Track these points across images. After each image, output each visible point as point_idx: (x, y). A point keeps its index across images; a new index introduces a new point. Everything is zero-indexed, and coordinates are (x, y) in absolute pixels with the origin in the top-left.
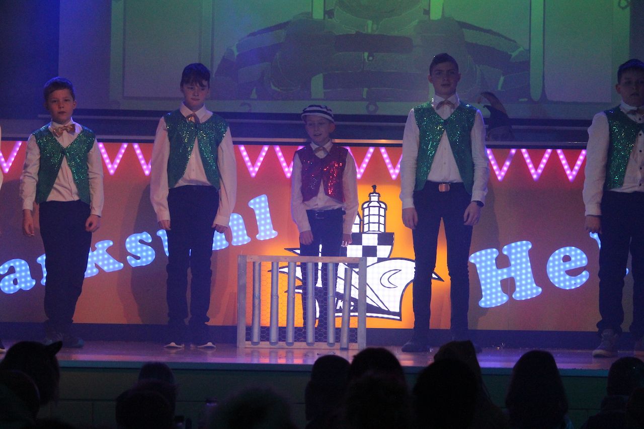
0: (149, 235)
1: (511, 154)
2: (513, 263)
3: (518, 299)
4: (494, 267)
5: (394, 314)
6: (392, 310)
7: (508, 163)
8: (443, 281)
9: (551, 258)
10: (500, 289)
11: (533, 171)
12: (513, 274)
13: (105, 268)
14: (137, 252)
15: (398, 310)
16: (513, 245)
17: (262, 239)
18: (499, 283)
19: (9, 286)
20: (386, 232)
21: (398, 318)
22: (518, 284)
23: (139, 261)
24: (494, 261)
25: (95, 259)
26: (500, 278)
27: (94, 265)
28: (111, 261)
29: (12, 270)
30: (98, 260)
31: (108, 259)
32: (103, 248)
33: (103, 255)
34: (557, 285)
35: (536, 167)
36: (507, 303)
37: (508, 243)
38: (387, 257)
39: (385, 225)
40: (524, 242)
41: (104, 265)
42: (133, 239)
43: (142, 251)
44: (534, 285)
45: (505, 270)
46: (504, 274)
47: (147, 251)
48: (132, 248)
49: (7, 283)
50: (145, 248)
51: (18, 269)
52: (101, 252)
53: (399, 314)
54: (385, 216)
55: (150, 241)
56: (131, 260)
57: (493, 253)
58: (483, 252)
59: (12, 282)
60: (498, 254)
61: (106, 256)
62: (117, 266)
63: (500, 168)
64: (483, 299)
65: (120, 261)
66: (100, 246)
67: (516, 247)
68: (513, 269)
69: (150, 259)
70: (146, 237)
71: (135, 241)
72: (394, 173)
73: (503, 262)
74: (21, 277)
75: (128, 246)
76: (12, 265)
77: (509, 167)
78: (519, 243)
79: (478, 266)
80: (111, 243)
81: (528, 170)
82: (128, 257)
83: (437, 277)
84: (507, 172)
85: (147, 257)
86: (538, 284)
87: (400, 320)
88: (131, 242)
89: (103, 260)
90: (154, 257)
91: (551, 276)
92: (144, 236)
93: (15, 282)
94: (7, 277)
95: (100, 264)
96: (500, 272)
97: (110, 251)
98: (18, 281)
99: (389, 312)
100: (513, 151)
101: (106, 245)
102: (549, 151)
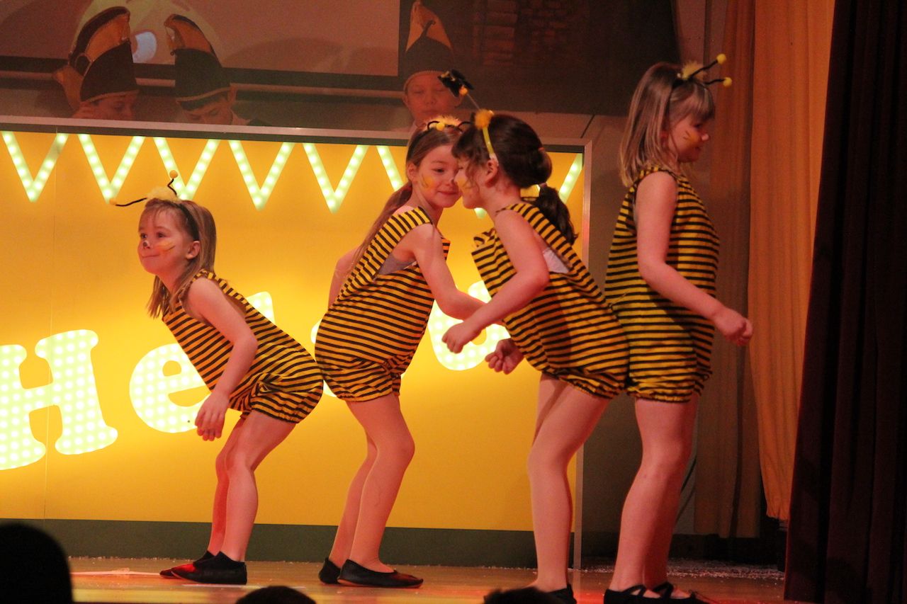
1: (58, 146)
2: (56, 375)
3: (66, 453)
4: (17, 384)
7: (49, 164)
9: (139, 368)
10: (28, 430)
11: (102, 182)
12: (56, 401)
16: (59, 337)
18: (27, 419)
22: (66, 420)
24: (17, 372)
26: (29, 408)
34: (151, 424)
35: (110, 174)
36: (44, 459)
37: (47, 333)
40: (83, 332)
44: (102, 423)
45: (40, 390)
46: (39, 398)
57: (15, 354)
60: (25, 356)
63: (34, 174)
67: (65, 342)
68: (56, 386)
73: (35, 374)
77: (54, 173)
78: (71, 334)
81: (93, 180)
84: (49, 183)
86: (109, 421)
91: (137, 404)
96: (29, 393)
100: (62, 138)
102: (138, 140)
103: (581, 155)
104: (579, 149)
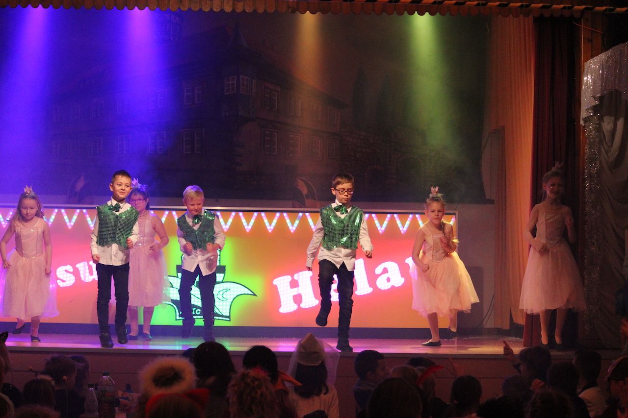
0: (71, 267)
1: (300, 217)
2: (300, 284)
3: (304, 307)
4: (289, 287)
5: (226, 317)
6: (224, 314)
7: (297, 222)
8: (256, 296)
10: (292, 301)
12: (300, 292)
14: (64, 277)
15: (228, 315)
16: (300, 273)
18: (292, 298)
20: (221, 265)
21: (228, 319)
22: (303, 298)
23: (65, 283)
24: (289, 284)
26: (292, 294)
36: (297, 310)
37: (298, 272)
38: (221, 281)
39: (220, 261)
42: (61, 269)
43: (67, 277)
44: (314, 298)
45: (296, 289)
46: (295, 291)
47: (69, 277)
48: (60, 275)
50: (69, 275)
53: (229, 317)
54: (220, 256)
55: (71, 270)
56: (60, 282)
57: (287, 279)
58: (282, 278)
60: (291, 279)
63: (293, 225)
64: (282, 308)
67: (303, 275)
68: (300, 288)
69: (72, 282)
70: (69, 268)
71: (62, 271)
72: (226, 228)
73: (294, 284)
75: (58, 274)
77: (299, 225)
78: (304, 272)
79: (279, 287)
81: (310, 226)
82: (58, 281)
84: (297, 227)
85: (70, 280)
87: (230, 321)
88: (60, 271)
90: (74, 281)
96: (292, 290)
99: (222, 316)
100: (301, 214)
103: (454, 216)
104: (454, 214)
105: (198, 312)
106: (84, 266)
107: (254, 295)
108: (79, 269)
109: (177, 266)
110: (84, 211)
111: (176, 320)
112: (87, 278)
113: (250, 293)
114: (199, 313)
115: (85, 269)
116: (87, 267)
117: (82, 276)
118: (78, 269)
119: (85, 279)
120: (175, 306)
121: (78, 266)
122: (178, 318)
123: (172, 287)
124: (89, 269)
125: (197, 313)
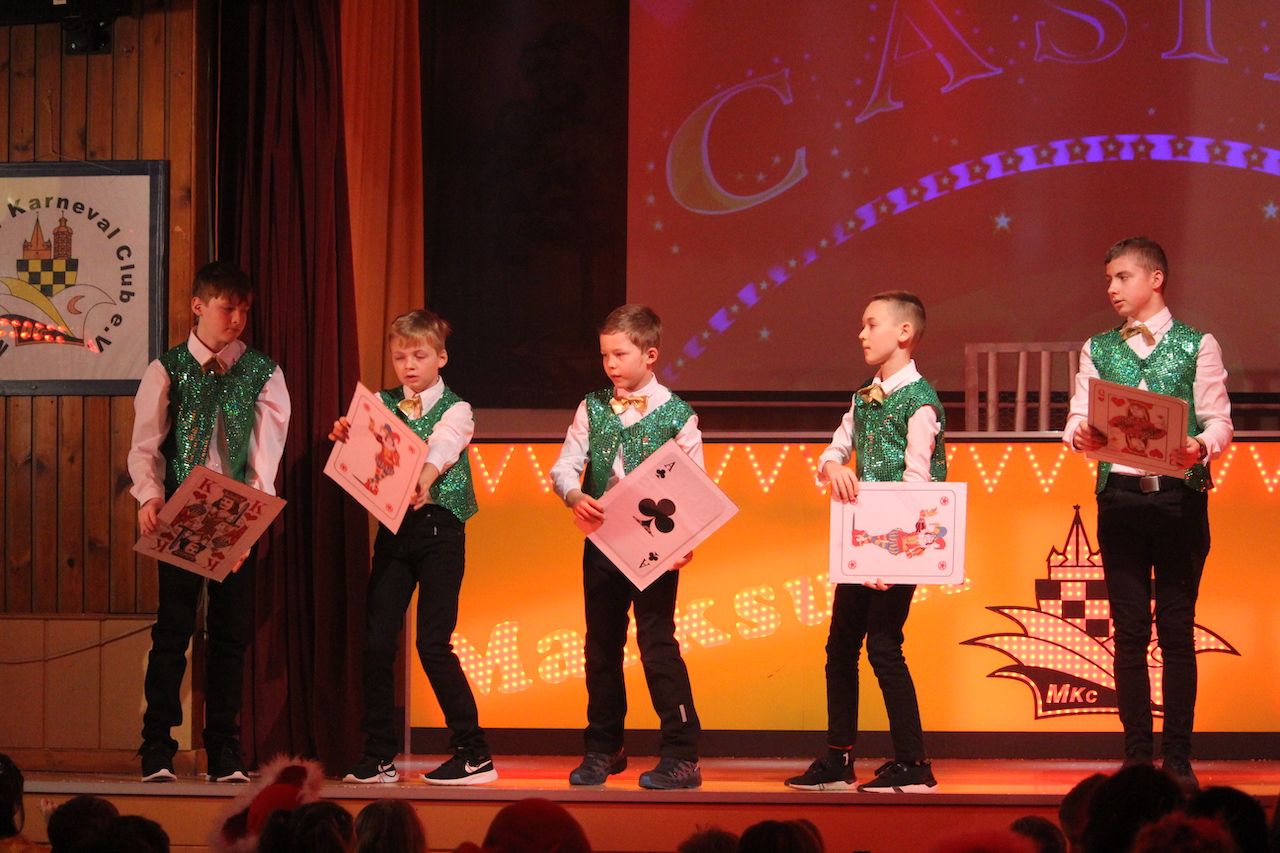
0: (771, 589)
8: (1238, 654)
13: (703, 642)
14: (752, 615)
17: (950, 593)
19: (553, 671)
23: (755, 630)
25: (686, 627)
27: (685, 637)
28: (712, 630)
29: (556, 647)
30: (691, 630)
31: (706, 628)
32: (697, 611)
33: (698, 620)
41: (700, 637)
42: (746, 595)
43: (760, 614)
47: (768, 613)
48: (743, 609)
49: (548, 668)
50: (764, 609)
51: (566, 645)
52: (695, 616)
55: (772, 598)
56: (742, 628)
59: (557, 666)
61: (703, 623)
62: (720, 638)
65: (724, 631)
66: (694, 607)
69: (772, 626)
70: (766, 591)
71: (749, 599)
74: (571, 657)
75: (737, 606)
76: (557, 638)
80: (711, 603)
82: (738, 625)
83: (1229, 649)
85: (768, 622)
88: (742, 600)
89: (699, 628)
90: (779, 623)
92: (763, 591)
93: (562, 667)
94: (549, 658)
95: (694, 635)
97: (708, 614)
98: (567, 664)
101: (703, 605)
105: (1092, 697)
106: (804, 588)
107: (1233, 652)
108: (791, 593)
109: (1037, 581)
110: (802, 447)
111: (1037, 718)
112: (811, 616)
113: (1222, 647)
114: (1094, 700)
115: (805, 594)
116: (811, 589)
117: (798, 611)
118: (786, 592)
119: (806, 619)
120: (1032, 684)
121: (789, 585)
122: (1040, 712)
123: (1026, 634)
124: (814, 593)
125: (1088, 700)
